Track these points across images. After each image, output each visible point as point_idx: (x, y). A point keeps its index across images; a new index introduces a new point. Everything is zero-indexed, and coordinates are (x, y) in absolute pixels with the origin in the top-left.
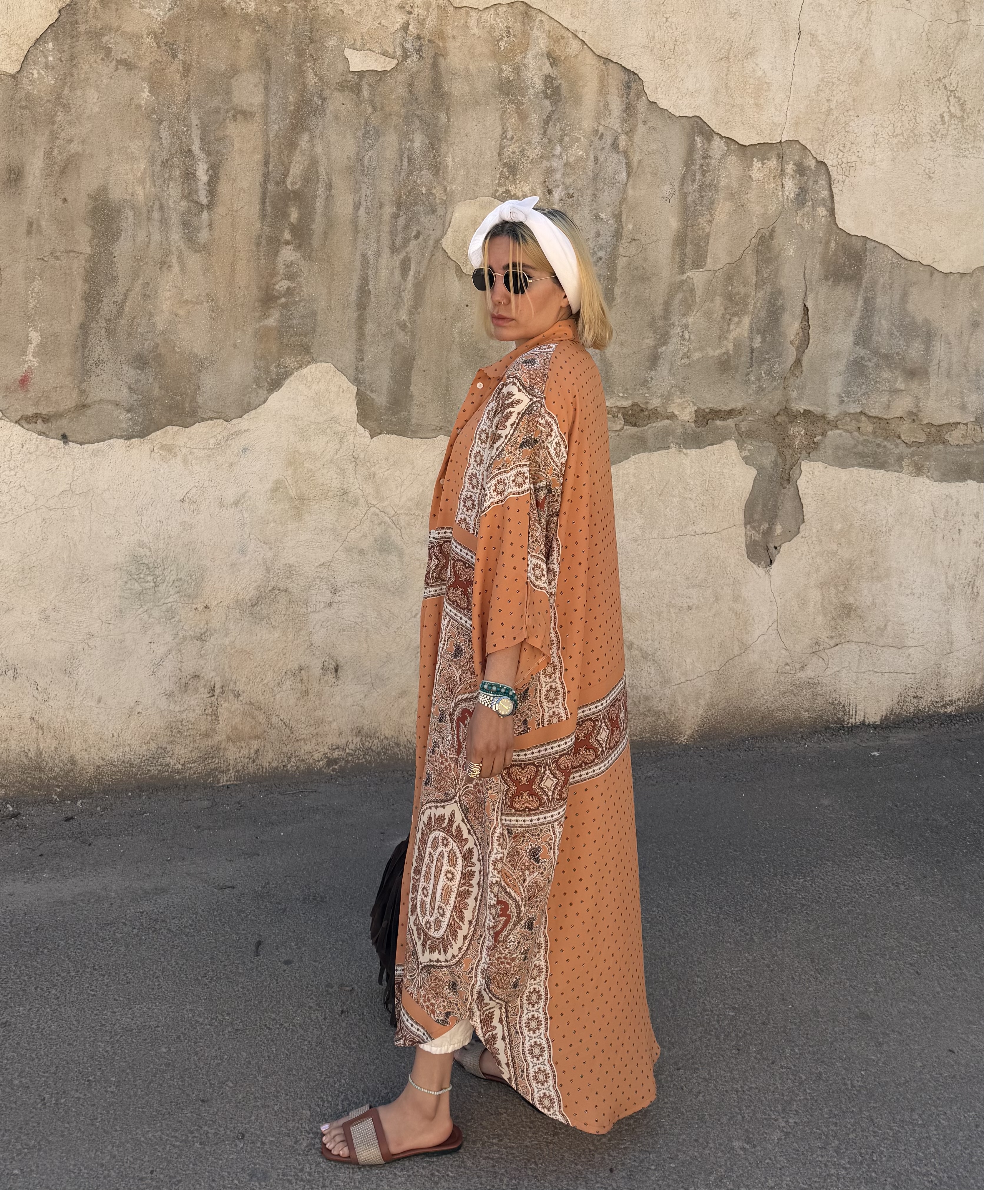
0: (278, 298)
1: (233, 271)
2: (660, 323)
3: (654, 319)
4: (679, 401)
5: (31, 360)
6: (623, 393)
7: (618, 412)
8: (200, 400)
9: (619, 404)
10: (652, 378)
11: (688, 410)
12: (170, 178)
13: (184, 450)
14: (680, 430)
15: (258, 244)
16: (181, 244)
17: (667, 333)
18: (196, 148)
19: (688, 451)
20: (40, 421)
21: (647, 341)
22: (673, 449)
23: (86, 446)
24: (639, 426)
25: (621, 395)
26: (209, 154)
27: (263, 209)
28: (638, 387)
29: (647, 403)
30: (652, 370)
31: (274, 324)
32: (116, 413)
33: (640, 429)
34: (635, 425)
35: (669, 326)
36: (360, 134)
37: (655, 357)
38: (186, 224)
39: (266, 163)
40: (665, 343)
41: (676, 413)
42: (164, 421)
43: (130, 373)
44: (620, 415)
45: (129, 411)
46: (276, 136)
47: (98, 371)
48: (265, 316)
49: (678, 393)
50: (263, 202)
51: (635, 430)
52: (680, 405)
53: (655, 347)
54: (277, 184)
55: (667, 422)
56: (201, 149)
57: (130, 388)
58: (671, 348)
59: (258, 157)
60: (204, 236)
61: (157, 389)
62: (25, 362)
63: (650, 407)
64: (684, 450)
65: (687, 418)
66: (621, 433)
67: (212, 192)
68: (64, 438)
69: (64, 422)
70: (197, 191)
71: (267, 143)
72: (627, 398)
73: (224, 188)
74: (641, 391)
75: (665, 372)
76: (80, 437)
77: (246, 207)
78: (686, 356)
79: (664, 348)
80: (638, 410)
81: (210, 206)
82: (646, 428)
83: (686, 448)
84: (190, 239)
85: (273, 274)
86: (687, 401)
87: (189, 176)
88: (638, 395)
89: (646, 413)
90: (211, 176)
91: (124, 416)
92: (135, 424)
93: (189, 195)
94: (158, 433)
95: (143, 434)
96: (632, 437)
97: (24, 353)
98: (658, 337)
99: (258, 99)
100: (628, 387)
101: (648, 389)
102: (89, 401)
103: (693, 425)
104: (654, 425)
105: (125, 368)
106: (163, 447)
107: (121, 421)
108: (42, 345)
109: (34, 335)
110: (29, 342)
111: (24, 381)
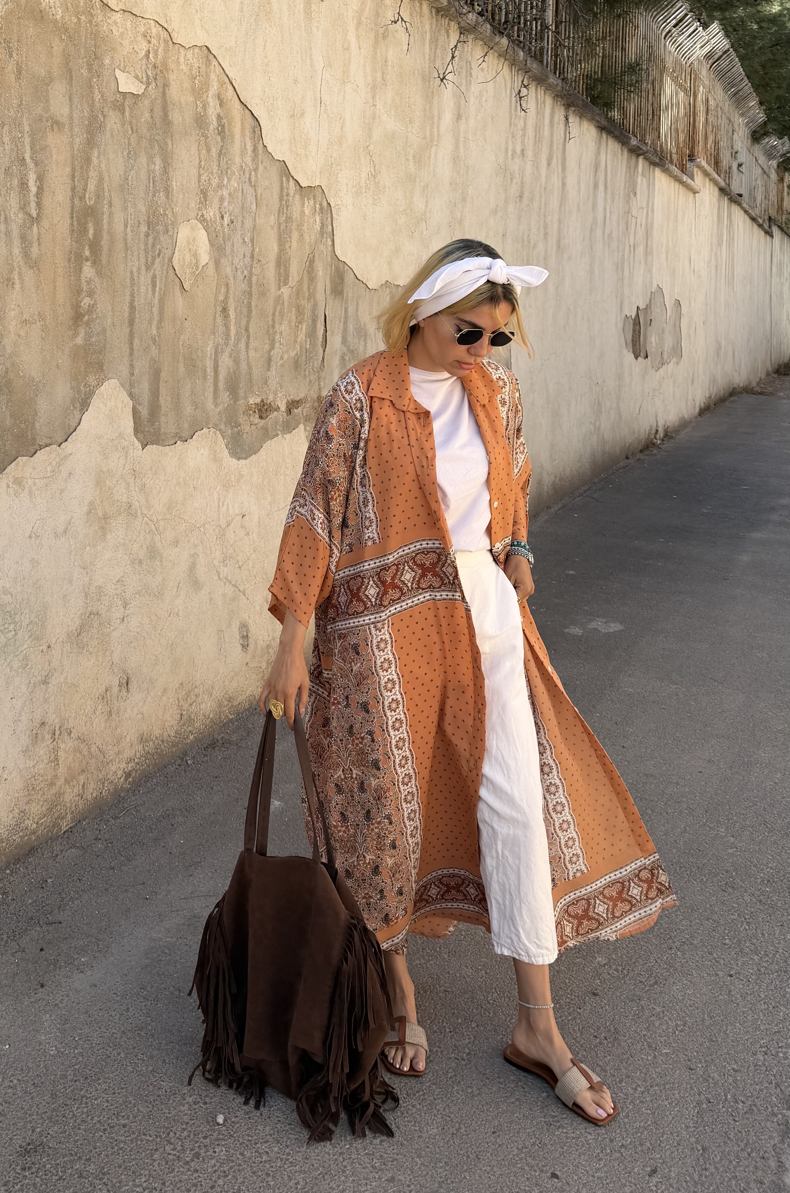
0: (84, 316)
1: (55, 287)
2: (271, 331)
3: (268, 327)
4: (280, 395)
6: (257, 391)
7: (256, 408)
8: (38, 426)
9: (256, 401)
10: (268, 378)
11: (283, 402)
12: (11, 188)
13: (29, 482)
14: (281, 420)
15: (69, 260)
16: (20, 258)
17: (274, 339)
18: (27, 156)
21: (266, 346)
22: (279, 436)
24: (265, 418)
25: (256, 393)
26: (36, 164)
27: (72, 225)
28: (263, 385)
29: (267, 398)
30: (268, 371)
31: (81, 342)
33: (266, 420)
34: (263, 418)
35: (274, 333)
36: (125, 153)
37: (269, 360)
38: (23, 238)
39: (73, 177)
40: (273, 348)
41: (279, 405)
42: (14, 452)
44: (256, 411)
46: (78, 150)
48: (76, 335)
49: (279, 389)
50: (72, 218)
51: (264, 421)
52: (280, 398)
53: (269, 351)
54: (80, 198)
55: (276, 413)
56: (32, 158)
58: (276, 351)
59: (68, 170)
60: (35, 250)
63: (268, 402)
64: (284, 436)
65: (283, 409)
66: (257, 426)
67: (39, 205)
70: (29, 203)
71: (73, 156)
72: (259, 396)
73: (47, 201)
74: (264, 389)
75: (274, 372)
77: (62, 221)
78: (282, 357)
79: (273, 352)
80: (264, 404)
81: (37, 220)
82: (268, 419)
83: (284, 434)
84: (26, 254)
85: (79, 292)
86: (283, 395)
87: (23, 185)
88: (263, 392)
89: (267, 407)
90: (38, 187)
93: (23, 207)
96: (263, 428)
98: (270, 343)
99: (66, 111)
100: (259, 387)
101: (267, 386)
103: (286, 414)
104: (271, 417)
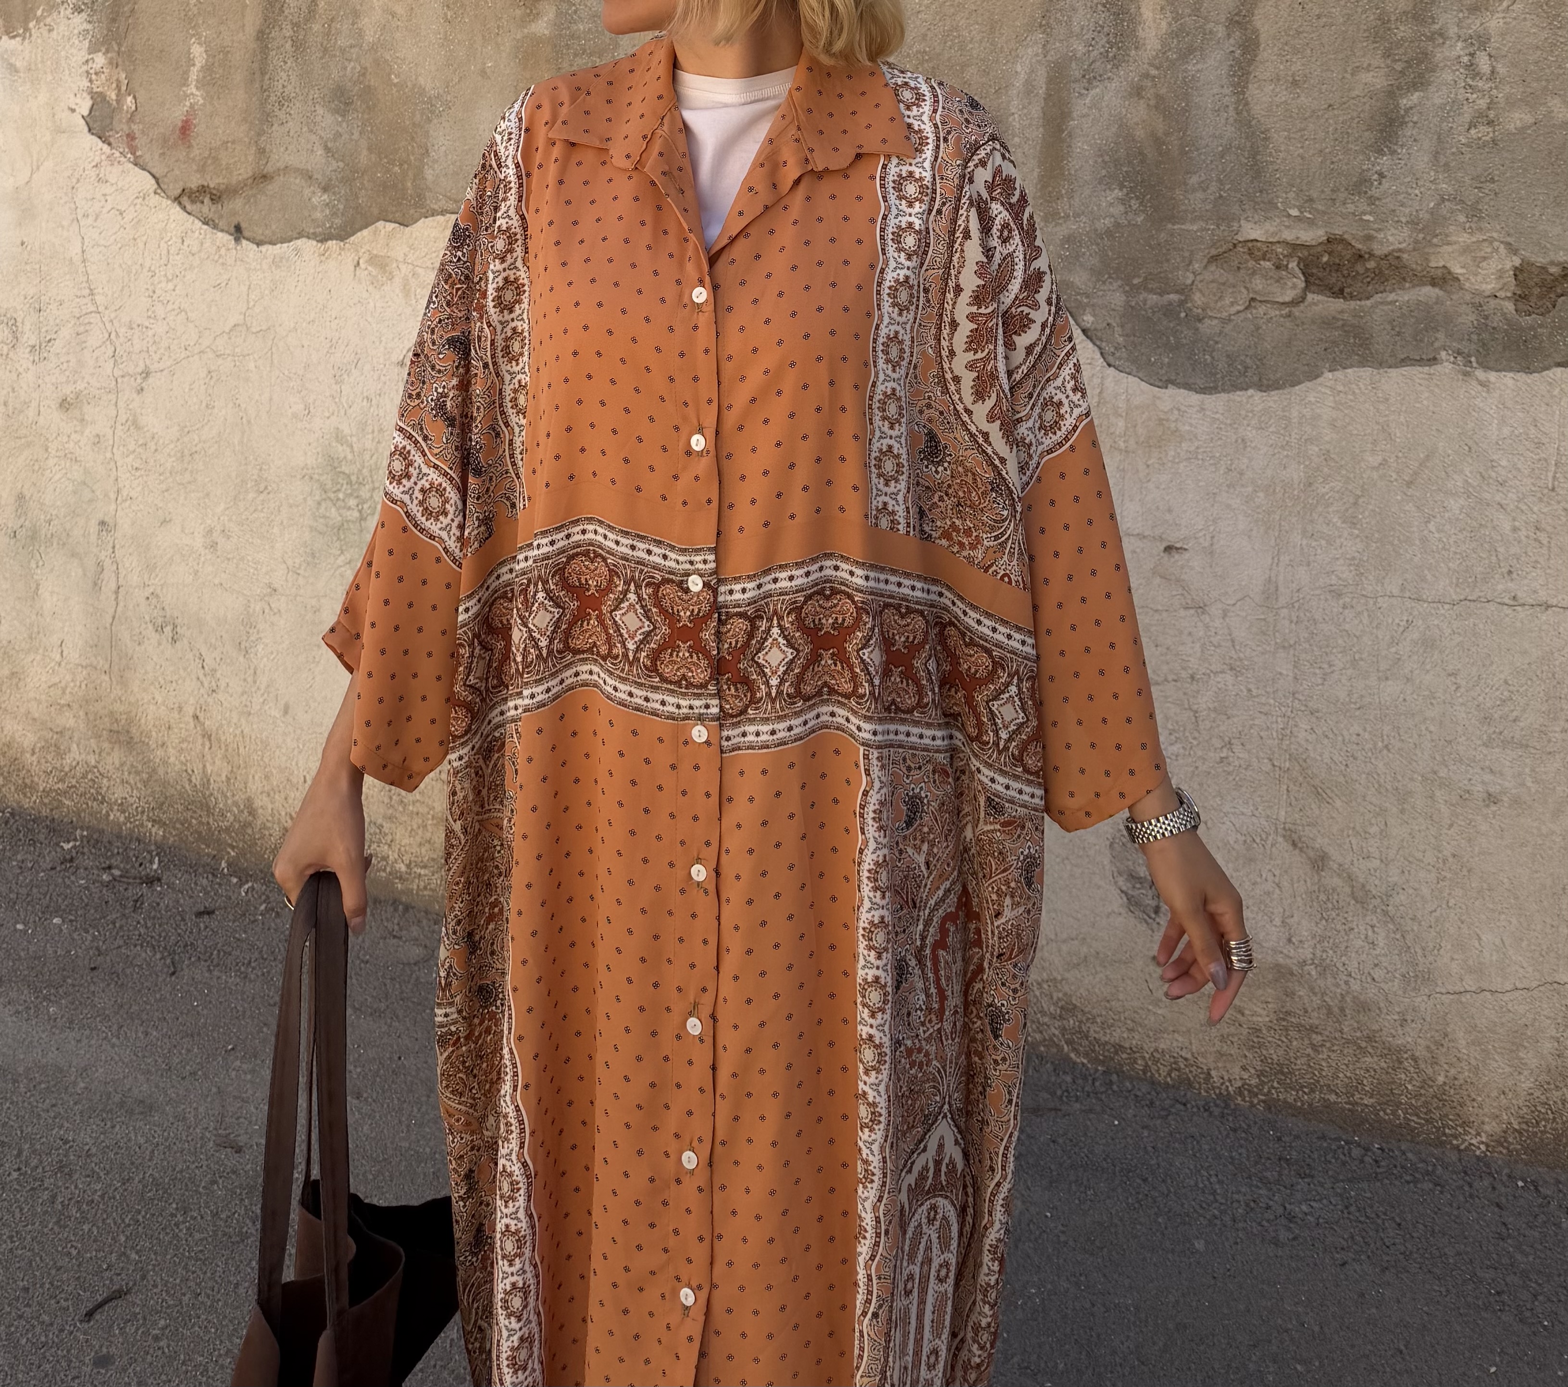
2: (1404, 31)
3: (1383, 20)
4: (1464, 238)
5: (195, 94)
6: (1300, 208)
7: (1290, 256)
8: (429, 174)
9: (1288, 235)
10: (1381, 175)
11: (1493, 265)
13: (403, 267)
14: (1468, 318)
17: (1425, 56)
19: (1492, 376)
20: (207, 200)
21: (1366, 77)
22: (1446, 367)
23: (264, 248)
24: (1352, 297)
25: (1294, 212)
28: (1342, 195)
29: (1369, 238)
30: (1381, 152)
32: (307, 192)
33: (1353, 304)
34: (1339, 293)
35: (1431, 39)
37: (1392, 121)
40: (1419, 83)
41: (1457, 270)
42: (375, 211)
43: (326, 120)
44: (1293, 265)
45: (325, 190)
47: (282, 115)
49: (1462, 218)
51: (1336, 305)
52: (1466, 250)
53: (1392, 93)
55: (1428, 292)
57: (327, 149)
58: (1437, 97)
61: (365, 152)
62: (186, 96)
63: (1379, 250)
64: (1480, 374)
65: (1489, 287)
66: (1296, 311)
68: (238, 232)
69: (237, 204)
72: (1311, 223)
74: (1351, 208)
75: (1421, 160)
76: (259, 232)
78: (1483, 118)
79: (1416, 97)
80: (1348, 254)
82: (1368, 303)
83: (1487, 368)
86: (1490, 241)
88: (1344, 216)
89: (1371, 264)
91: (320, 198)
92: (334, 214)
94: (365, 232)
95: (343, 233)
96: (1328, 323)
97: (185, 82)
98: (1399, 66)
100: (1315, 195)
101: (1372, 201)
102: (269, 169)
103: (1509, 306)
104: (1392, 297)
105: (320, 111)
106: (373, 260)
107: (314, 208)
108: (208, 69)
109: (198, 52)
110: (191, 62)
111: (185, 129)
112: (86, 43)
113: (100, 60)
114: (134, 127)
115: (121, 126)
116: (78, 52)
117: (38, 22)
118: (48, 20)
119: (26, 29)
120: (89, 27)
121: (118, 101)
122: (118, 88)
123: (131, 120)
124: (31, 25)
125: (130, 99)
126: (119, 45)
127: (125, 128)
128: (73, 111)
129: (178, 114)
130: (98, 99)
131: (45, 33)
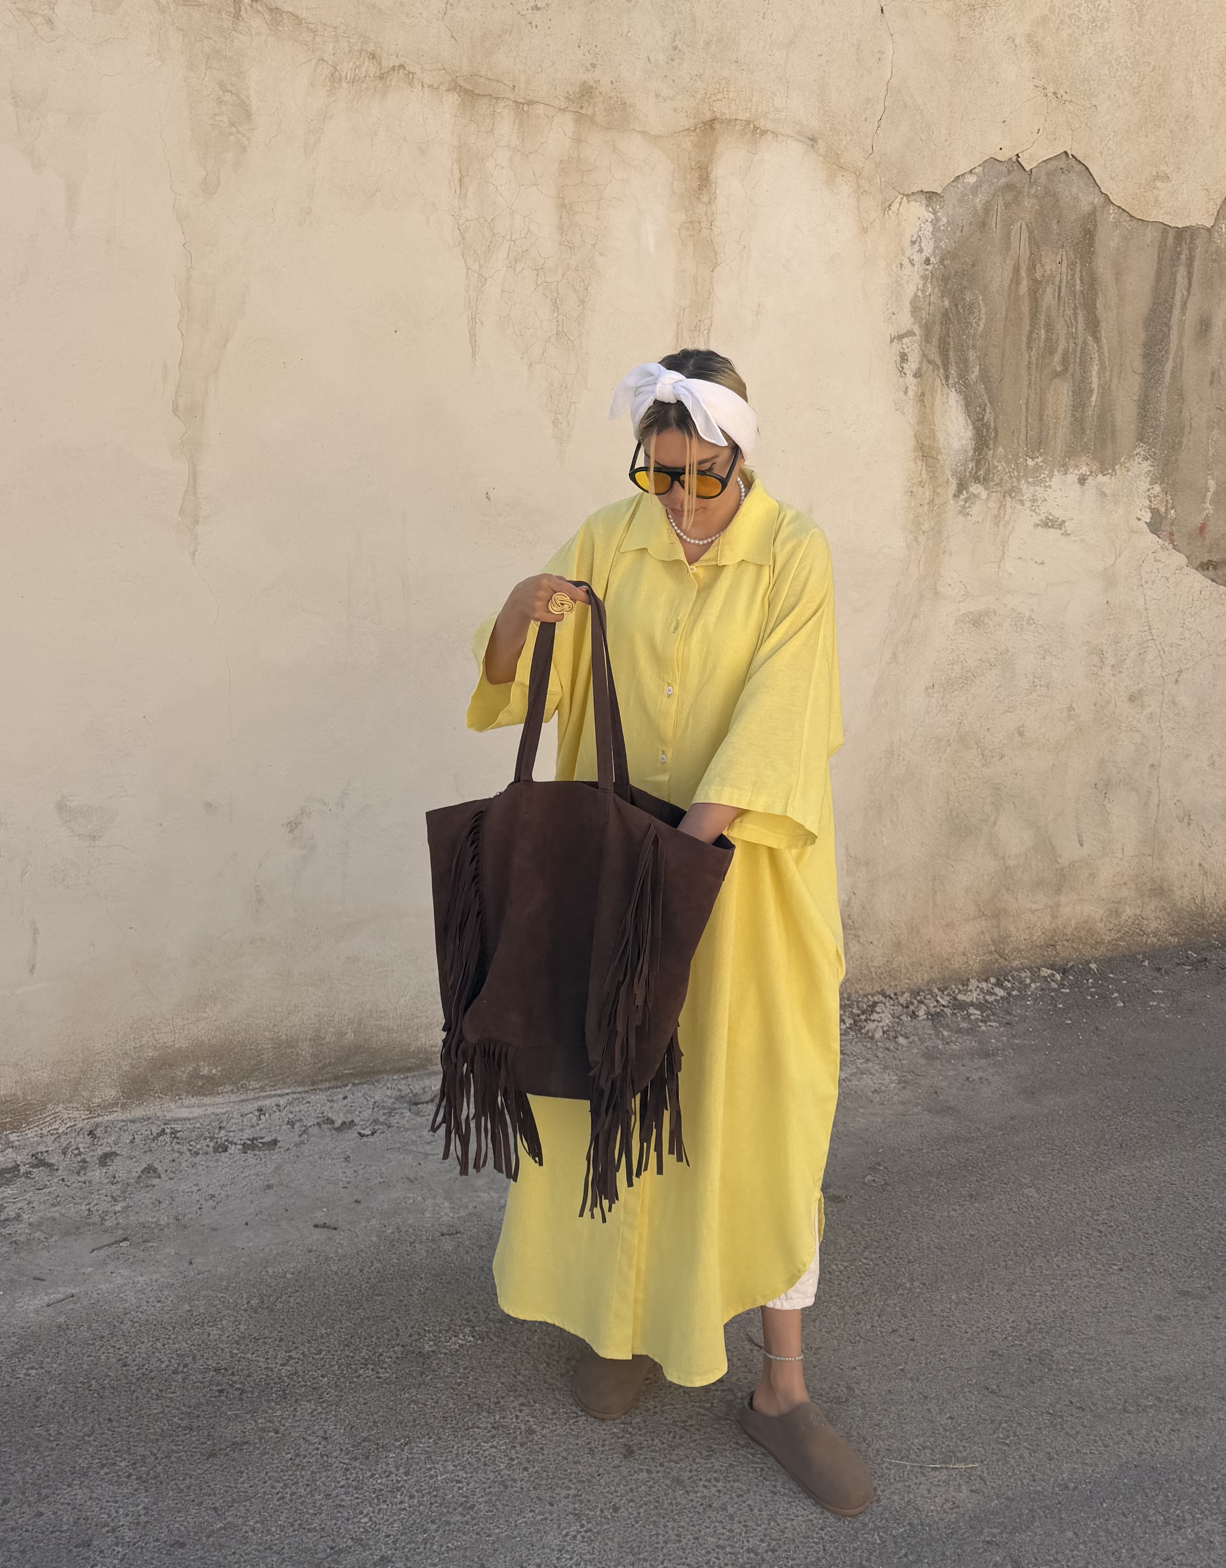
97: (1204, 501)
108: (1216, 493)
109: (1212, 484)
110: (1208, 490)
111: (1202, 529)
112: (1149, 479)
113: (1157, 488)
114: (1174, 528)
115: (1166, 527)
116: (1143, 484)
117: (1121, 466)
118: (1128, 465)
119: (1114, 470)
120: (1152, 469)
121: (1166, 513)
122: (1166, 506)
123: (1172, 524)
124: (1117, 467)
125: (1173, 511)
126: (1168, 480)
127: (1168, 528)
128: (1139, 519)
129: (1199, 520)
130: (1155, 512)
131: (1125, 473)
